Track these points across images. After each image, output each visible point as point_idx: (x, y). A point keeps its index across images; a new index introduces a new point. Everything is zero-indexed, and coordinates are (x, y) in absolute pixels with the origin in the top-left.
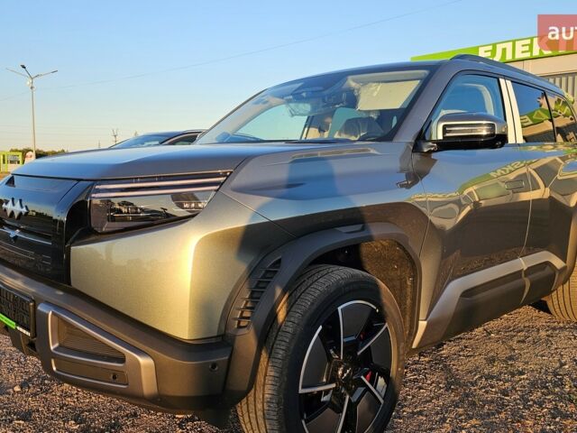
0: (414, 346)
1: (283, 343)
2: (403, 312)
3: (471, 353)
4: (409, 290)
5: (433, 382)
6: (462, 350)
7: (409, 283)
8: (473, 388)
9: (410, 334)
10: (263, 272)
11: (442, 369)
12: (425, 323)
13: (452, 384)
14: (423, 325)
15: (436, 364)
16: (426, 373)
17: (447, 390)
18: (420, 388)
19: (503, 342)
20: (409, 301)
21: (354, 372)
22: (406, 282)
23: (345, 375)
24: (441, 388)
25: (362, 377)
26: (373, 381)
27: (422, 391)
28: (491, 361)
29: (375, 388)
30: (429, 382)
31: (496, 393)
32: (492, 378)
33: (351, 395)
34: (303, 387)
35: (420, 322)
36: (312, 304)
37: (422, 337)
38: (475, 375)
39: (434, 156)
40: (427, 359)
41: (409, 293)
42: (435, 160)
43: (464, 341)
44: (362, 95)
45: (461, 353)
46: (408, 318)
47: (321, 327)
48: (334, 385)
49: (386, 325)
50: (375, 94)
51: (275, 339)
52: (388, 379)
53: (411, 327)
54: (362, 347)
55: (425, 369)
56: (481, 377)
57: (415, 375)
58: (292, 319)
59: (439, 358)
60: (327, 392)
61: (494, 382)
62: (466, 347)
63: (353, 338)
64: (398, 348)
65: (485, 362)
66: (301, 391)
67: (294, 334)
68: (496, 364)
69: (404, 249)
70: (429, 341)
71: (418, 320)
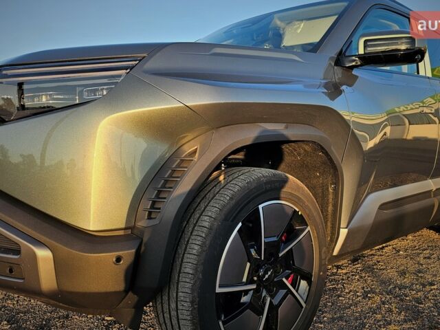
0: (335, 253)
1: (199, 238)
2: (325, 217)
3: (384, 267)
4: (331, 196)
5: (351, 291)
6: (376, 264)
7: (331, 190)
8: (388, 296)
9: (331, 240)
10: (179, 161)
11: (358, 280)
12: (346, 230)
13: (369, 292)
14: (343, 233)
15: (352, 275)
16: (344, 283)
17: (364, 298)
18: (339, 296)
19: (411, 258)
20: (330, 208)
21: (276, 273)
22: (328, 188)
23: (267, 276)
24: (358, 296)
25: (284, 279)
26: (295, 284)
27: (340, 298)
28: (403, 273)
29: (297, 291)
30: (347, 291)
31: (410, 301)
32: (405, 288)
33: (272, 297)
34: (220, 286)
35: (341, 230)
36: (231, 199)
37: (343, 245)
38: (390, 285)
39: (355, 72)
40: (344, 271)
41: (331, 200)
42: (356, 77)
43: (376, 257)
44: (287, 33)
45: (375, 267)
46: (329, 224)
47: (240, 224)
48: (254, 286)
49: (309, 228)
50: (299, 31)
51: (191, 233)
52: (310, 283)
53: (333, 234)
54: (284, 249)
55: (343, 280)
56: (395, 287)
57: (334, 284)
58: (210, 214)
59: (355, 270)
60: (246, 292)
61: (407, 291)
62: (379, 262)
63: (275, 239)
64: (320, 252)
65: (396, 274)
66: (218, 290)
67: (210, 229)
68: (407, 275)
69: (327, 154)
70: (349, 250)
71: (339, 228)
